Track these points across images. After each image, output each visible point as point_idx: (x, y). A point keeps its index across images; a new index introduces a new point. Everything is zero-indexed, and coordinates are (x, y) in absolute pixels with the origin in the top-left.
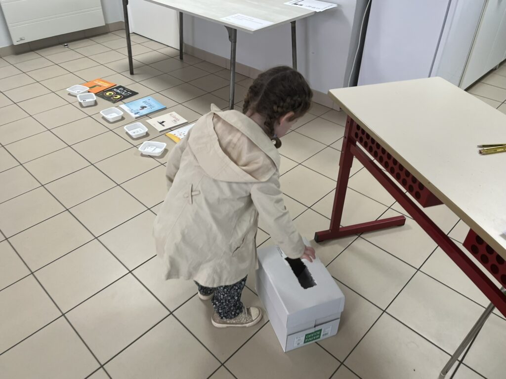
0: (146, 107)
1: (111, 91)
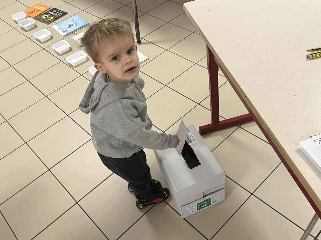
0: (73, 25)
1: (46, 13)
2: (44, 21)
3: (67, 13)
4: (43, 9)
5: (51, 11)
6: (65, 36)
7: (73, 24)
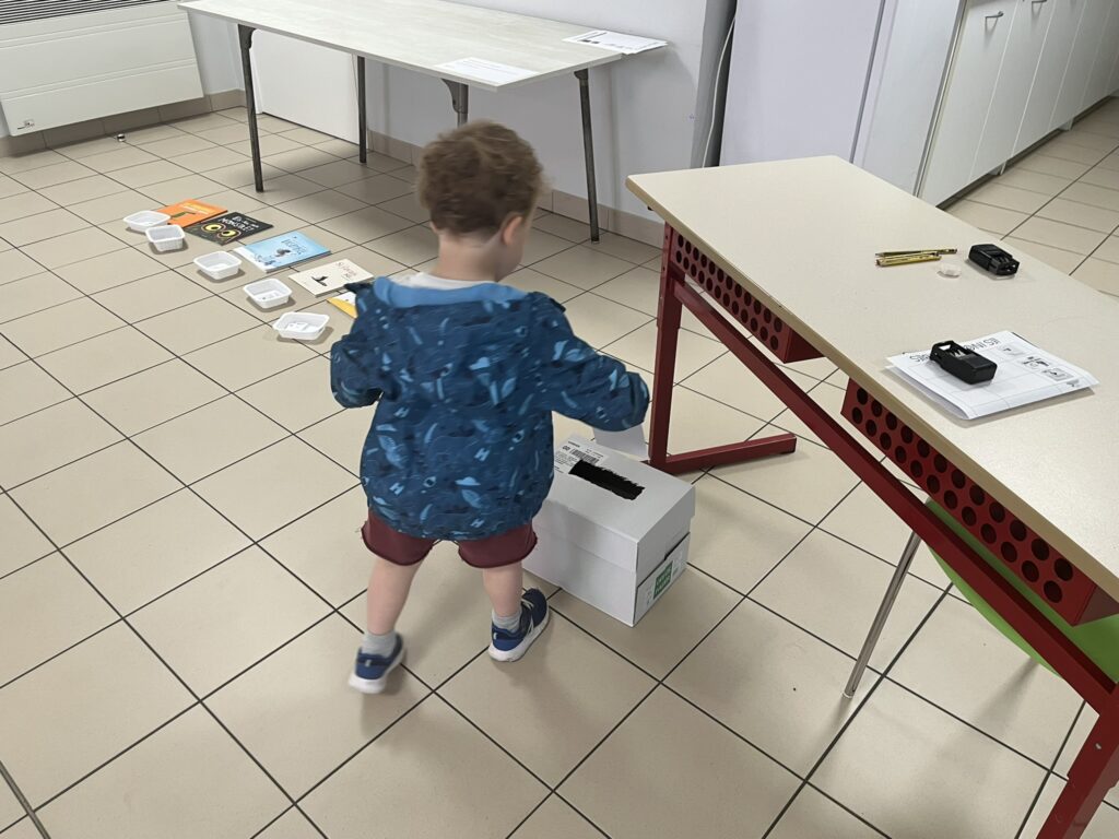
0: (288, 251)
1: (215, 221)
2: (211, 237)
3: (271, 226)
4: (206, 213)
5: (230, 217)
6: (269, 272)
7: (290, 249)
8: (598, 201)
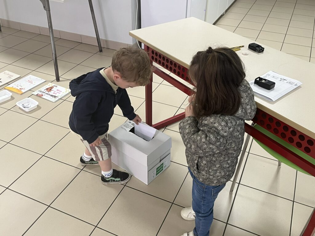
8: (100, 38)
